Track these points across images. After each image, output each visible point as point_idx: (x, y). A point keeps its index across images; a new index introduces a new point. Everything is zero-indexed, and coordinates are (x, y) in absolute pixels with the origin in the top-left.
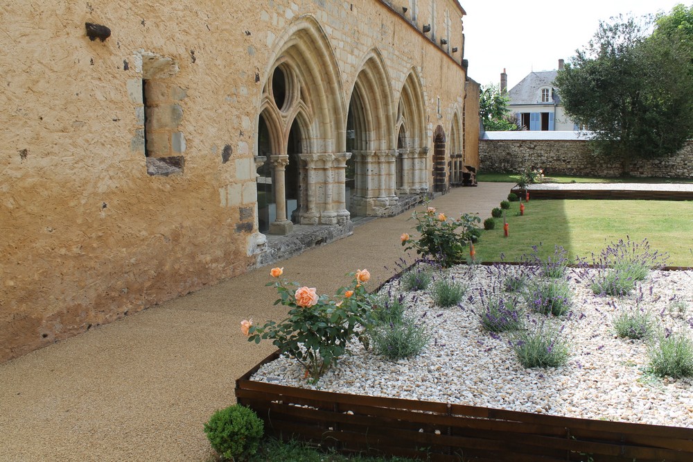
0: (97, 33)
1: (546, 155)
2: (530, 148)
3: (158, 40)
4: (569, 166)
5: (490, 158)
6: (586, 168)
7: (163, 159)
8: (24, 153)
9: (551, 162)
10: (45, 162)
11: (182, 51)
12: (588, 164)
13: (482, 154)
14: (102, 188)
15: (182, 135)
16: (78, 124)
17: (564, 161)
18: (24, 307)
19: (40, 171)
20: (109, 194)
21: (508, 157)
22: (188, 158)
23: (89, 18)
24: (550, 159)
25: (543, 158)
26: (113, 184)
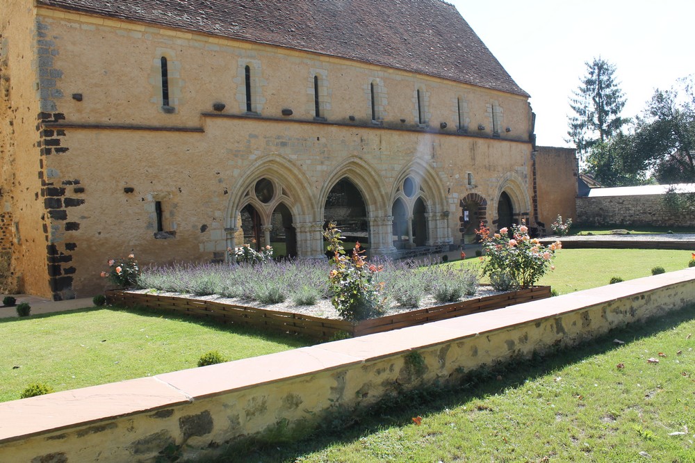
0: (129, 190)
1: (633, 209)
2: (619, 203)
3: (159, 187)
4: (654, 218)
5: (586, 213)
6: (670, 219)
7: (167, 232)
8: (100, 233)
9: (638, 215)
10: (107, 235)
11: (174, 189)
12: (672, 215)
13: (579, 210)
14: (132, 243)
15: (175, 222)
16: (121, 222)
17: (650, 213)
18: (98, 281)
19: (106, 239)
20: (135, 246)
21: (601, 211)
22: (178, 231)
23: (126, 186)
24: (638, 213)
25: (630, 211)
26: (137, 243)
